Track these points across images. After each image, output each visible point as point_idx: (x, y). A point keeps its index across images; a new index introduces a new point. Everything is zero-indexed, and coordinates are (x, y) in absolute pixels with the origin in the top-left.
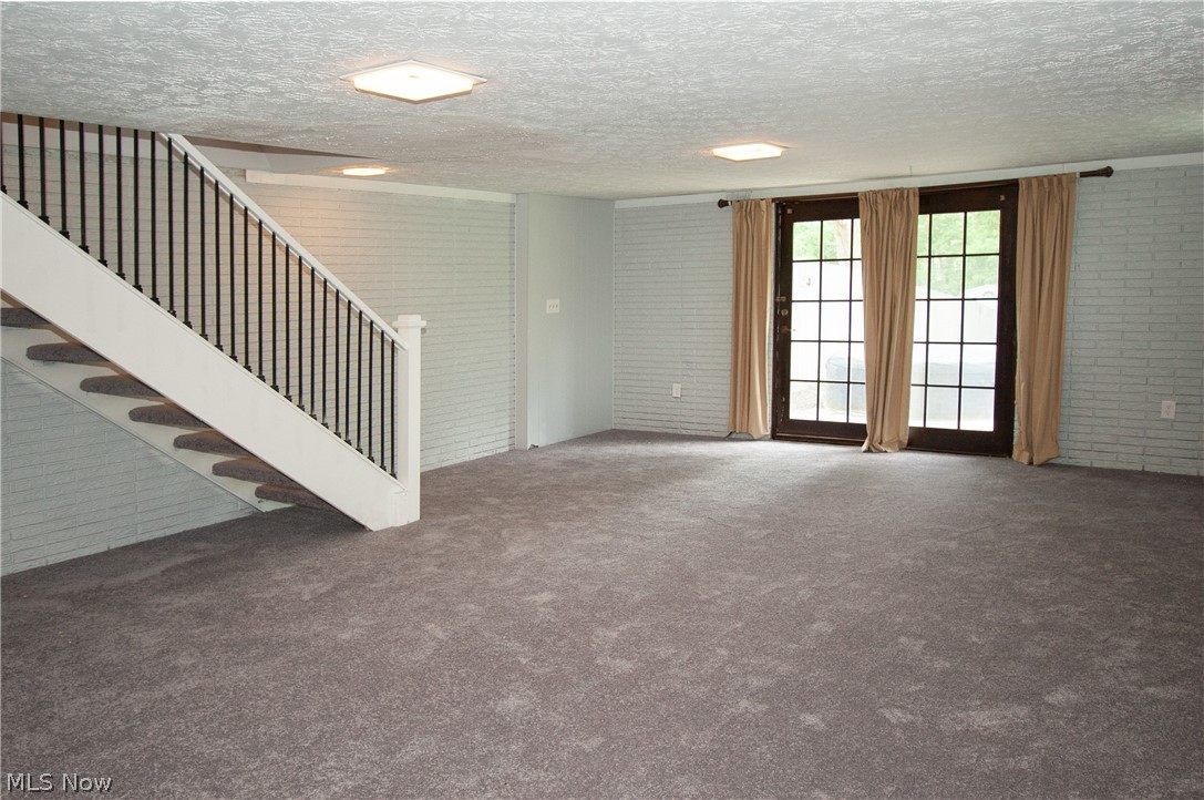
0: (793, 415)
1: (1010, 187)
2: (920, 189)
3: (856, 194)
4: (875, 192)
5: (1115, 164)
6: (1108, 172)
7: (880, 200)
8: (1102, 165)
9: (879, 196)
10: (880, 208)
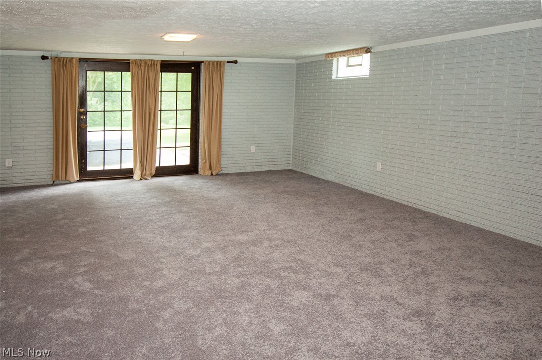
0: (89, 168)
1: (197, 64)
2: (161, 61)
3: (129, 60)
4: (140, 60)
5: (239, 60)
6: (236, 62)
7: (143, 64)
8: (233, 59)
9: (143, 63)
10: (143, 68)
